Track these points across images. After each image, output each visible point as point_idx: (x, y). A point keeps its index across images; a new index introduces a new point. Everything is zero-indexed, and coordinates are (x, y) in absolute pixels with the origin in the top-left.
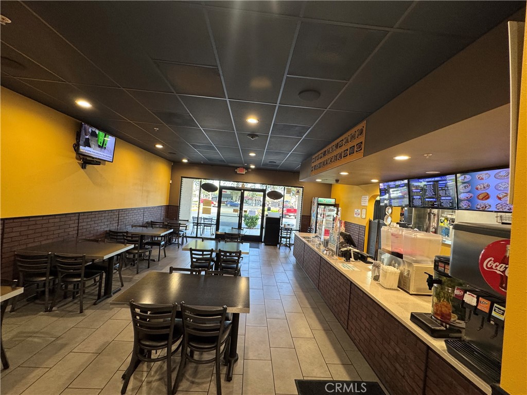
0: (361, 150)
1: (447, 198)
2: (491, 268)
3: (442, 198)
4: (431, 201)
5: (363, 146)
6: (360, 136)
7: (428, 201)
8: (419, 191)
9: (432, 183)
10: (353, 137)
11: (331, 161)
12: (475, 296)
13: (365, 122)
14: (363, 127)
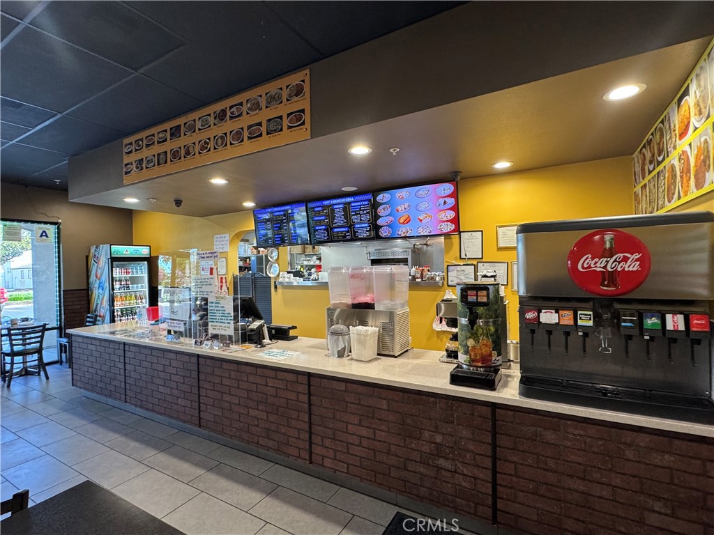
0: (303, 124)
1: (363, 225)
2: (590, 267)
3: (356, 226)
4: (342, 232)
5: (307, 117)
6: (296, 99)
7: (338, 232)
8: (323, 218)
9: (342, 206)
10: (273, 99)
11: (203, 148)
12: (554, 311)
13: (307, 71)
14: (303, 81)
